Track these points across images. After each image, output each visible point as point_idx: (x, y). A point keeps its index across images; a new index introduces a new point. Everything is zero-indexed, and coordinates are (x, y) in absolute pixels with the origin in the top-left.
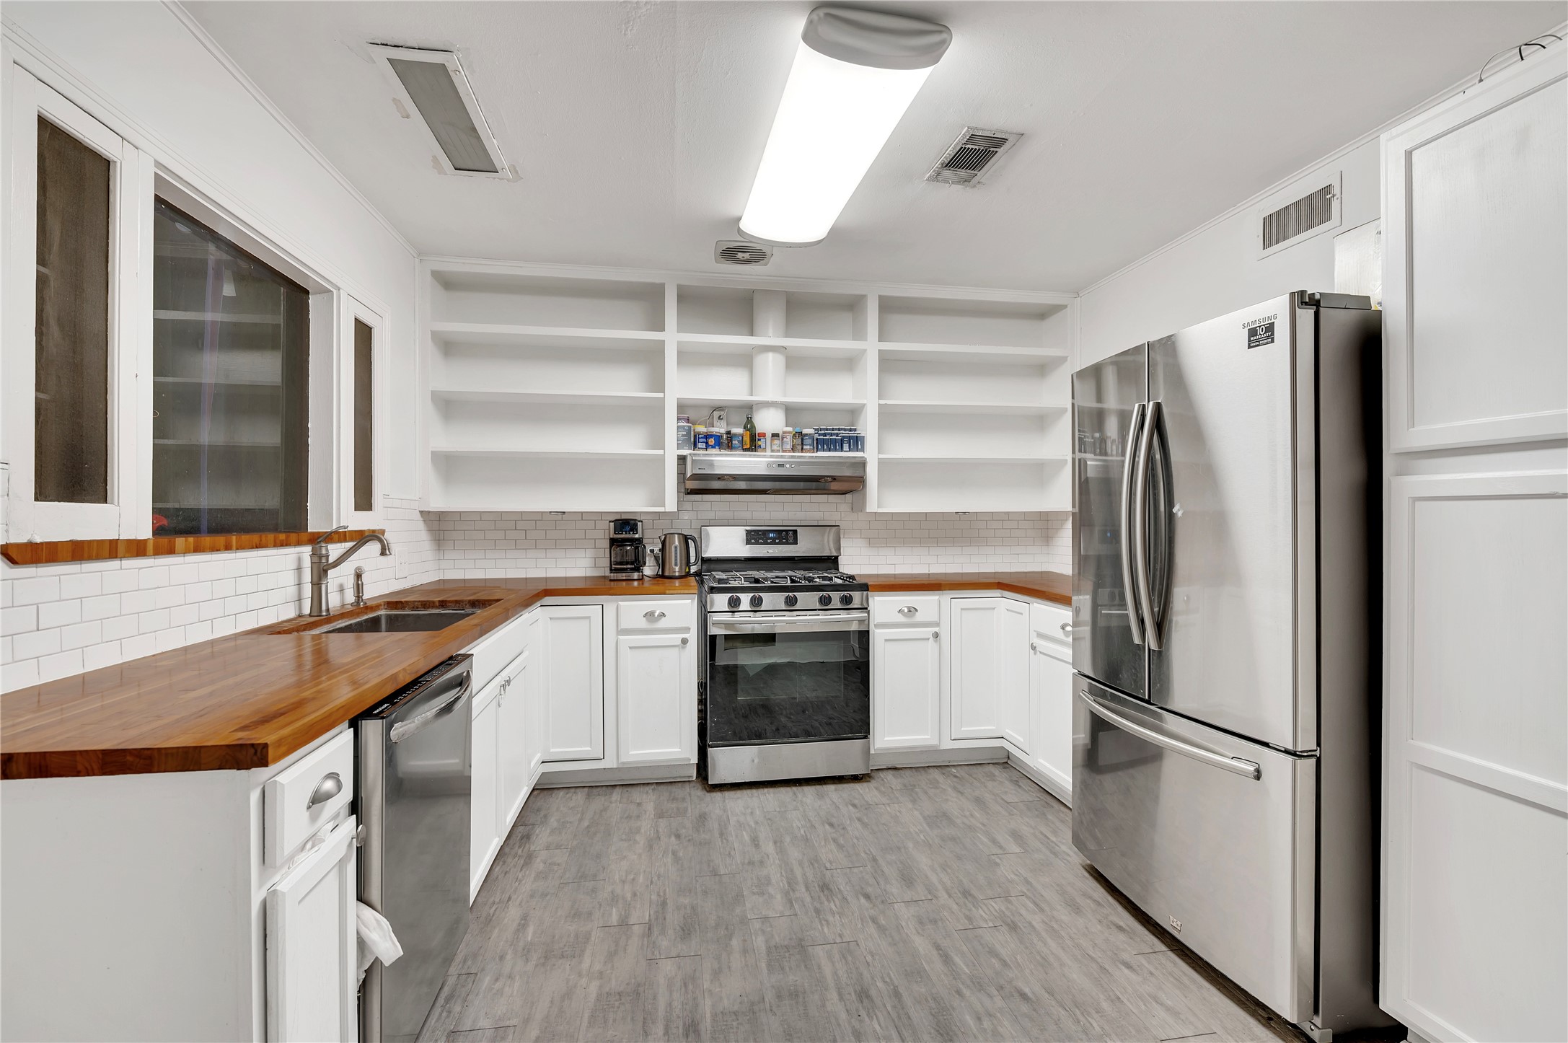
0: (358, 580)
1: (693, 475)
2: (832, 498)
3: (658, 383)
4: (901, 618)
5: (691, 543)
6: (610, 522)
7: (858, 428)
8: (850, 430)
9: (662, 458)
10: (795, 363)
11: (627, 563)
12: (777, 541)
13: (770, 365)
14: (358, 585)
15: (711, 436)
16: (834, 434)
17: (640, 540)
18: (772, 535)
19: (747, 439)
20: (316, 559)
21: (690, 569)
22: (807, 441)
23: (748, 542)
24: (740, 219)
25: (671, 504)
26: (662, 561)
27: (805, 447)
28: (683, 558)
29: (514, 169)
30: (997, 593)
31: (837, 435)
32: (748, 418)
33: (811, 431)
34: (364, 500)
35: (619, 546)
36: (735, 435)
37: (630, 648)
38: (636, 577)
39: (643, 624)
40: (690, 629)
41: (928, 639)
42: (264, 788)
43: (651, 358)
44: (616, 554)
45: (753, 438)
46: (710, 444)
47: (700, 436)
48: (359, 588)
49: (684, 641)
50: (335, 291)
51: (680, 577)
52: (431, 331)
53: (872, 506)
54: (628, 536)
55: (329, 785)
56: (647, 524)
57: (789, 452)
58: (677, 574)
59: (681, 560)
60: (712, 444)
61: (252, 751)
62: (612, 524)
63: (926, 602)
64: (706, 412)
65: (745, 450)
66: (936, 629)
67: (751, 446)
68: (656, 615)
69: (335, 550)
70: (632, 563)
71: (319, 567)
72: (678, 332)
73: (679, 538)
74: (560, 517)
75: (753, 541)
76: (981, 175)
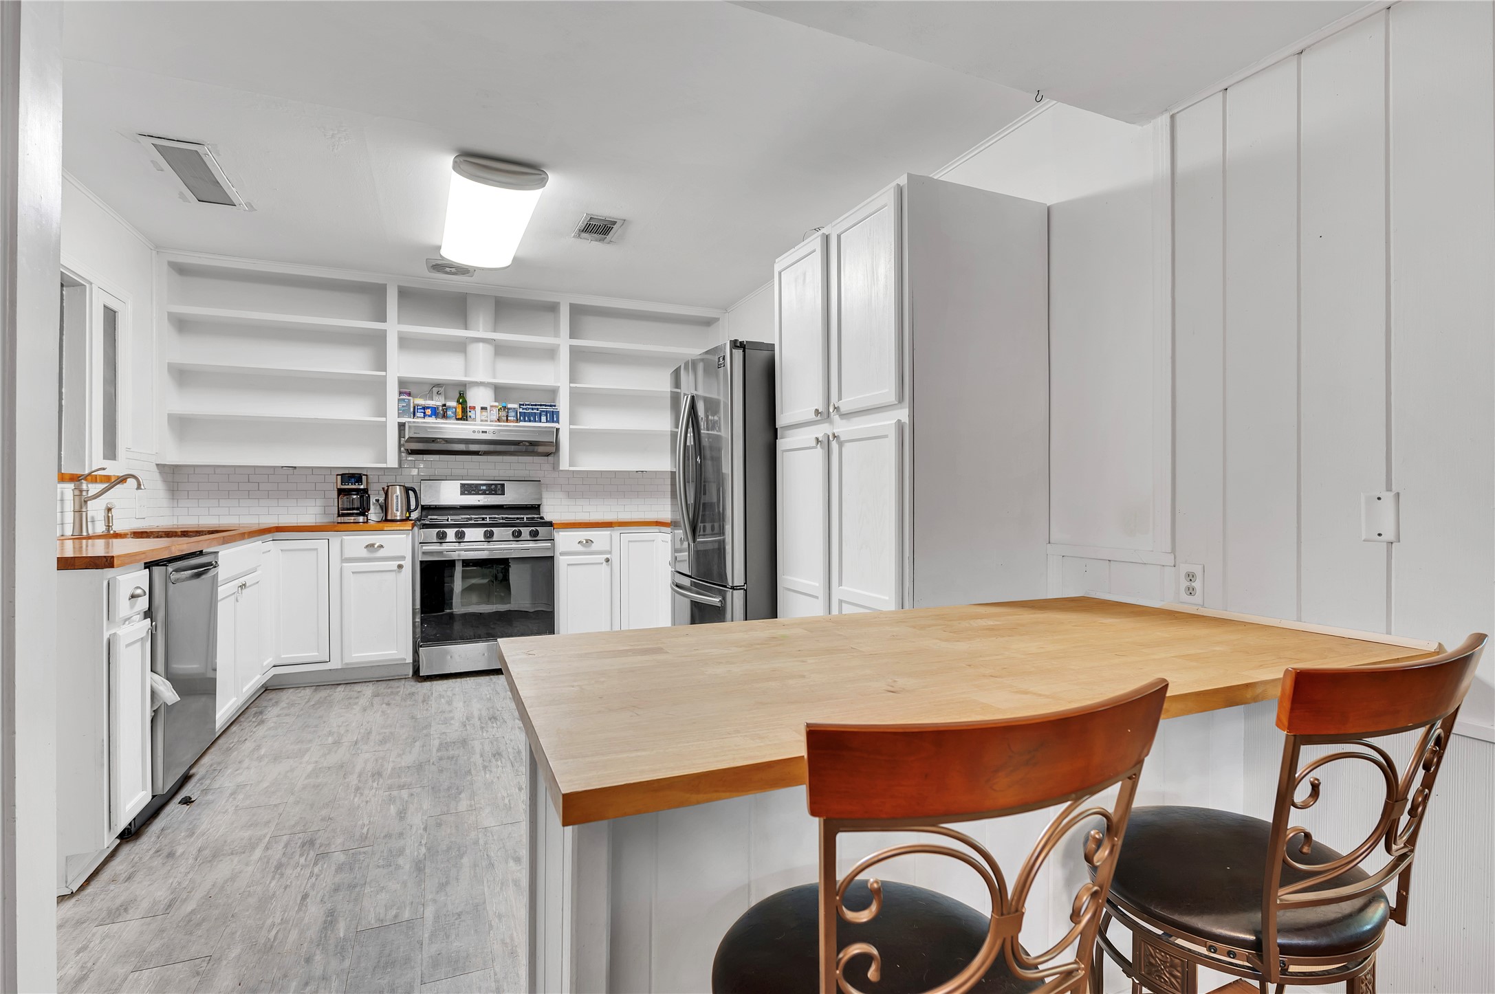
0: (108, 513)
1: (410, 438)
2: (537, 459)
3: (381, 363)
4: (580, 548)
5: (411, 493)
6: (337, 475)
7: (557, 404)
8: (551, 406)
9: (384, 425)
10: (502, 350)
11: (353, 509)
12: (487, 492)
13: (481, 353)
14: (108, 517)
15: (428, 408)
16: (535, 409)
17: (365, 491)
18: (484, 488)
19: (459, 410)
20: (77, 492)
21: (410, 514)
22: (512, 414)
23: (462, 493)
24: (439, 248)
25: (392, 461)
26: (385, 508)
27: (509, 418)
28: (404, 505)
29: (249, 205)
30: (656, 529)
31: (538, 409)
32: (460, 394)
33: (516, 406)
34: (110, 451)
35: (346, 495)
36: (450, 407)
37: (353, 573)
38: (361, 521)
39: (364, 553)
40: (405, 557)
41: (602, 563)
42: (109, 581)
43: (376, 342)
44: (343, 502)
45: (464, 410)
46: (427, 413)
47: (419, 407)
48: (108, 520)
49: (400, 567)
50: (88, 286)
51: (401, 520)
52: (168, 312)
53: (564, 464)
54: (354, 487)
55: (139, 592)
56: (372, 478)
57: (496, 421)
58: (398, 518)
59: (402, 507)
60: (429, 413)
61: (105, 560)
62: (339, 477)
63: (600, 537)
64: (427, 388)
65: (458, 419)
66: (608, 556)
67: (463, 416)
68: (376, 546)
69: (94, 489)
70: (358, 509)
71: (80, 499)
72: (399, 323)
73: (400, 489)
74: (291, 471)
75: (466, 492)
76: (609, 237)
